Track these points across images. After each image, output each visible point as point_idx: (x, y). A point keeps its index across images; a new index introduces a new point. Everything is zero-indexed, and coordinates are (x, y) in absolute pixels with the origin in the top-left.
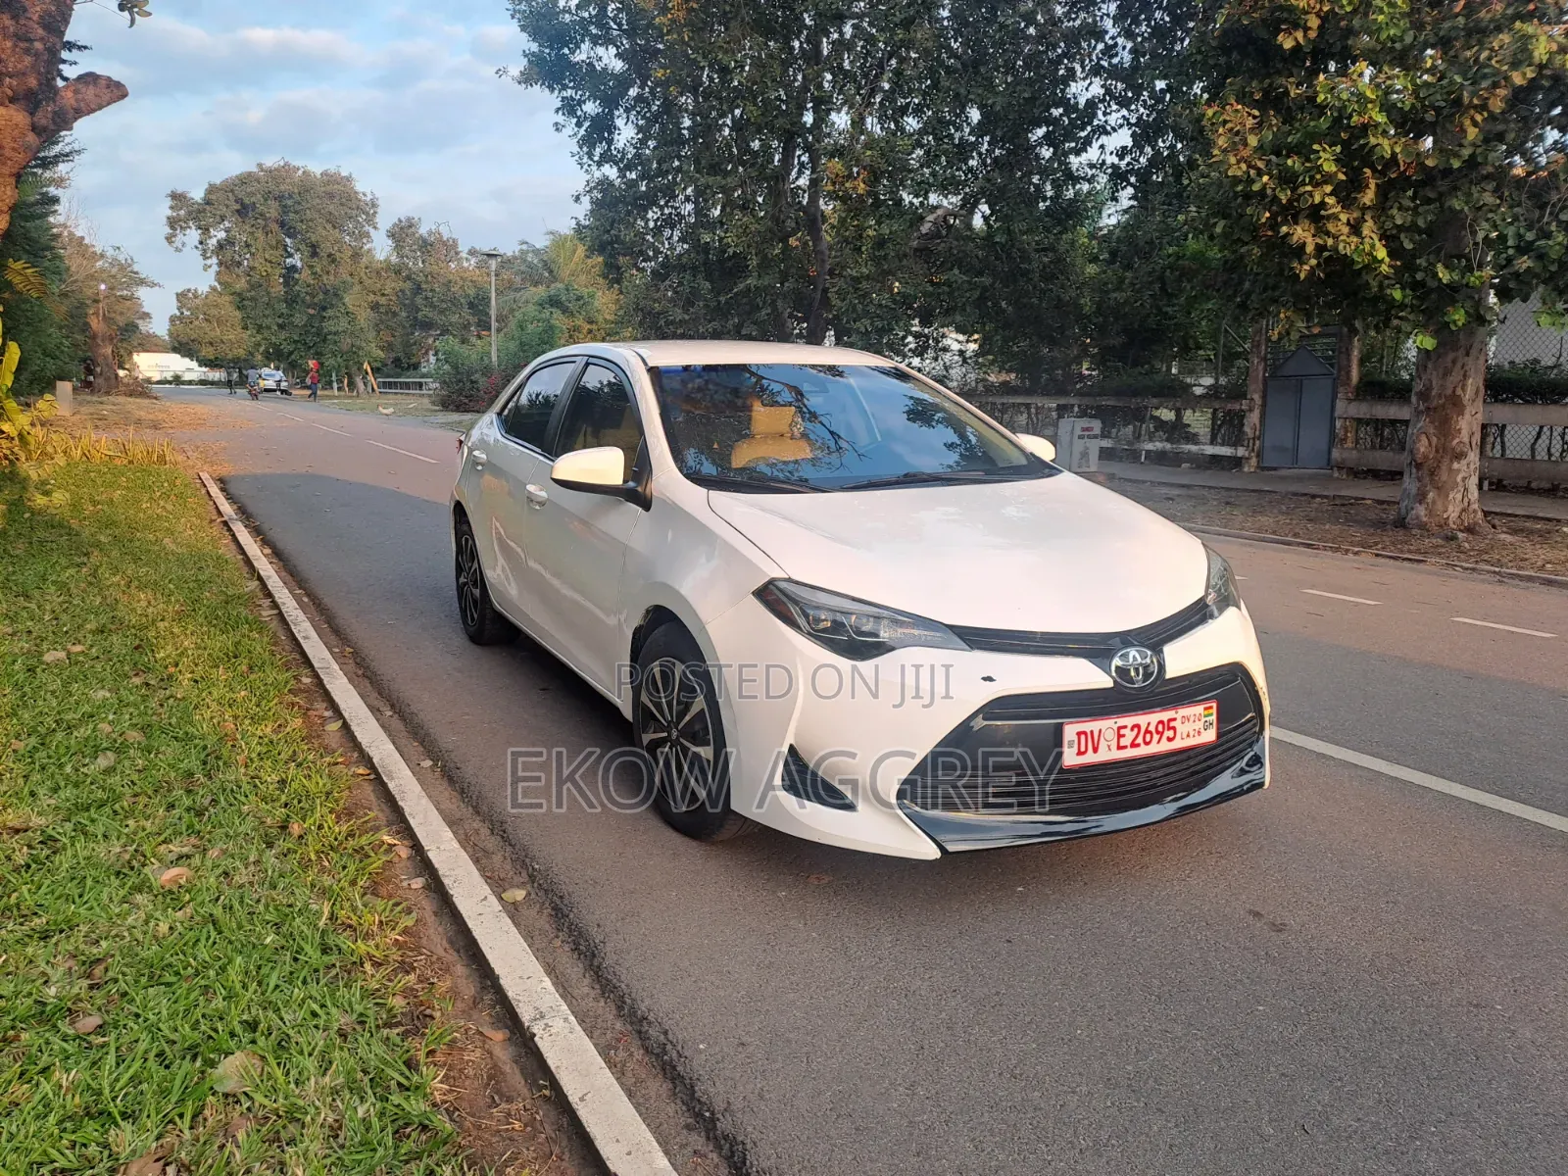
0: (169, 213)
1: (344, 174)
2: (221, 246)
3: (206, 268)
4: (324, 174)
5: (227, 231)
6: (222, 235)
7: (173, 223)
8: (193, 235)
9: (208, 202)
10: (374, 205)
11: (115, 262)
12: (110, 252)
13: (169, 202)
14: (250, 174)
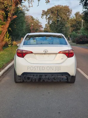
0: (42, 13)
1: (68, 6)
2: (49, 18)
3: (46, 21)
4: (65, 6)
5: (50, 15)
6: (49, 16)
7: (42, 15)
8: (45, 16)
9: (47, 11)
10: (71, 10)
11: (36, 20)
12: (36, 19)
13: (42, 12)
14: (53, 7)
